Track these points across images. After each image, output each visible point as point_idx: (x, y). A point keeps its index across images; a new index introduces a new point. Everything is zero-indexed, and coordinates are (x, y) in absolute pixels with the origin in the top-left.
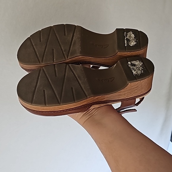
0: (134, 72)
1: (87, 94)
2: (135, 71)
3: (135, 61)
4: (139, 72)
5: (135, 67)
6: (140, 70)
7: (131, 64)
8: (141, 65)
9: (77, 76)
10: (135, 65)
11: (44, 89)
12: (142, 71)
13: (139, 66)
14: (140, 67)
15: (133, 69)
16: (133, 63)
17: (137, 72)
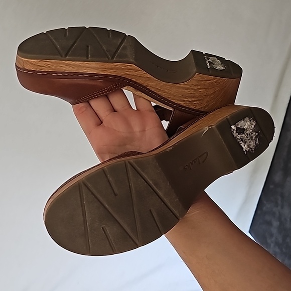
0: (245, 147)
1: (178, 214)
2: (245, 143)
3: (243, 121)
4: (252, 144)
5: (243, 135)
6: (254, 138)
7: (237, 131)
8: (253, 126)
9: (151, 182)
10: (244, 129)
11: (102, 226)
12: (256, 141)
13: (251, 131)
14: (252, 134)
15: (242, 140)
16: (239, 126)
17: (249, 146)
